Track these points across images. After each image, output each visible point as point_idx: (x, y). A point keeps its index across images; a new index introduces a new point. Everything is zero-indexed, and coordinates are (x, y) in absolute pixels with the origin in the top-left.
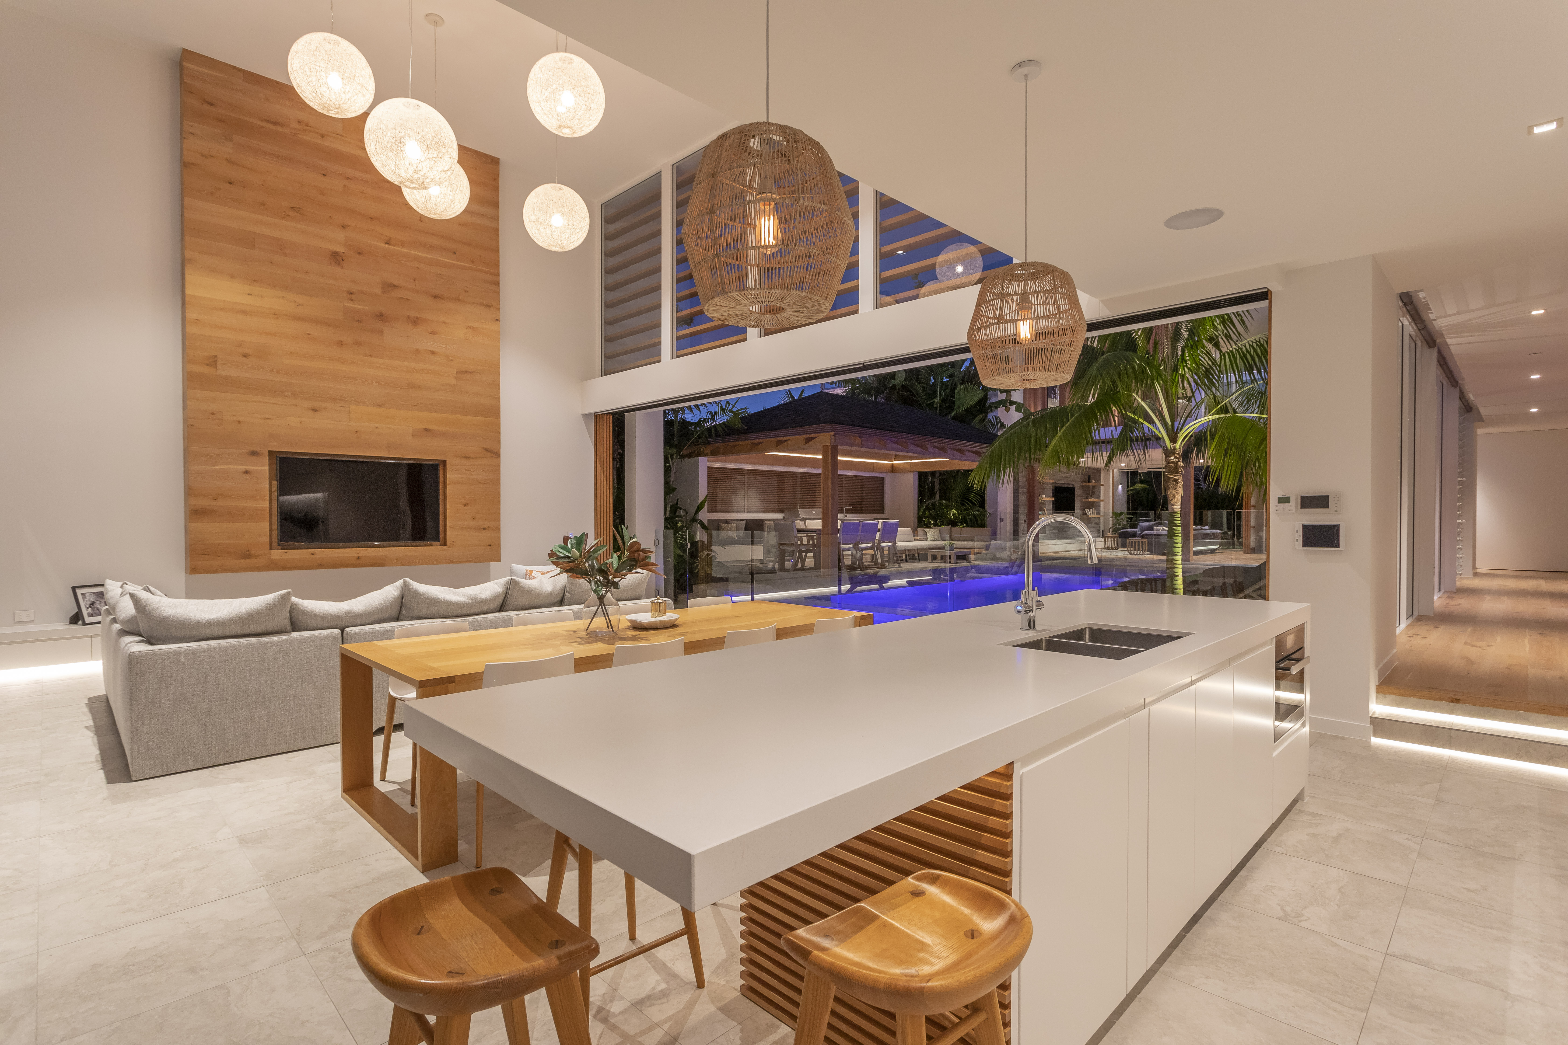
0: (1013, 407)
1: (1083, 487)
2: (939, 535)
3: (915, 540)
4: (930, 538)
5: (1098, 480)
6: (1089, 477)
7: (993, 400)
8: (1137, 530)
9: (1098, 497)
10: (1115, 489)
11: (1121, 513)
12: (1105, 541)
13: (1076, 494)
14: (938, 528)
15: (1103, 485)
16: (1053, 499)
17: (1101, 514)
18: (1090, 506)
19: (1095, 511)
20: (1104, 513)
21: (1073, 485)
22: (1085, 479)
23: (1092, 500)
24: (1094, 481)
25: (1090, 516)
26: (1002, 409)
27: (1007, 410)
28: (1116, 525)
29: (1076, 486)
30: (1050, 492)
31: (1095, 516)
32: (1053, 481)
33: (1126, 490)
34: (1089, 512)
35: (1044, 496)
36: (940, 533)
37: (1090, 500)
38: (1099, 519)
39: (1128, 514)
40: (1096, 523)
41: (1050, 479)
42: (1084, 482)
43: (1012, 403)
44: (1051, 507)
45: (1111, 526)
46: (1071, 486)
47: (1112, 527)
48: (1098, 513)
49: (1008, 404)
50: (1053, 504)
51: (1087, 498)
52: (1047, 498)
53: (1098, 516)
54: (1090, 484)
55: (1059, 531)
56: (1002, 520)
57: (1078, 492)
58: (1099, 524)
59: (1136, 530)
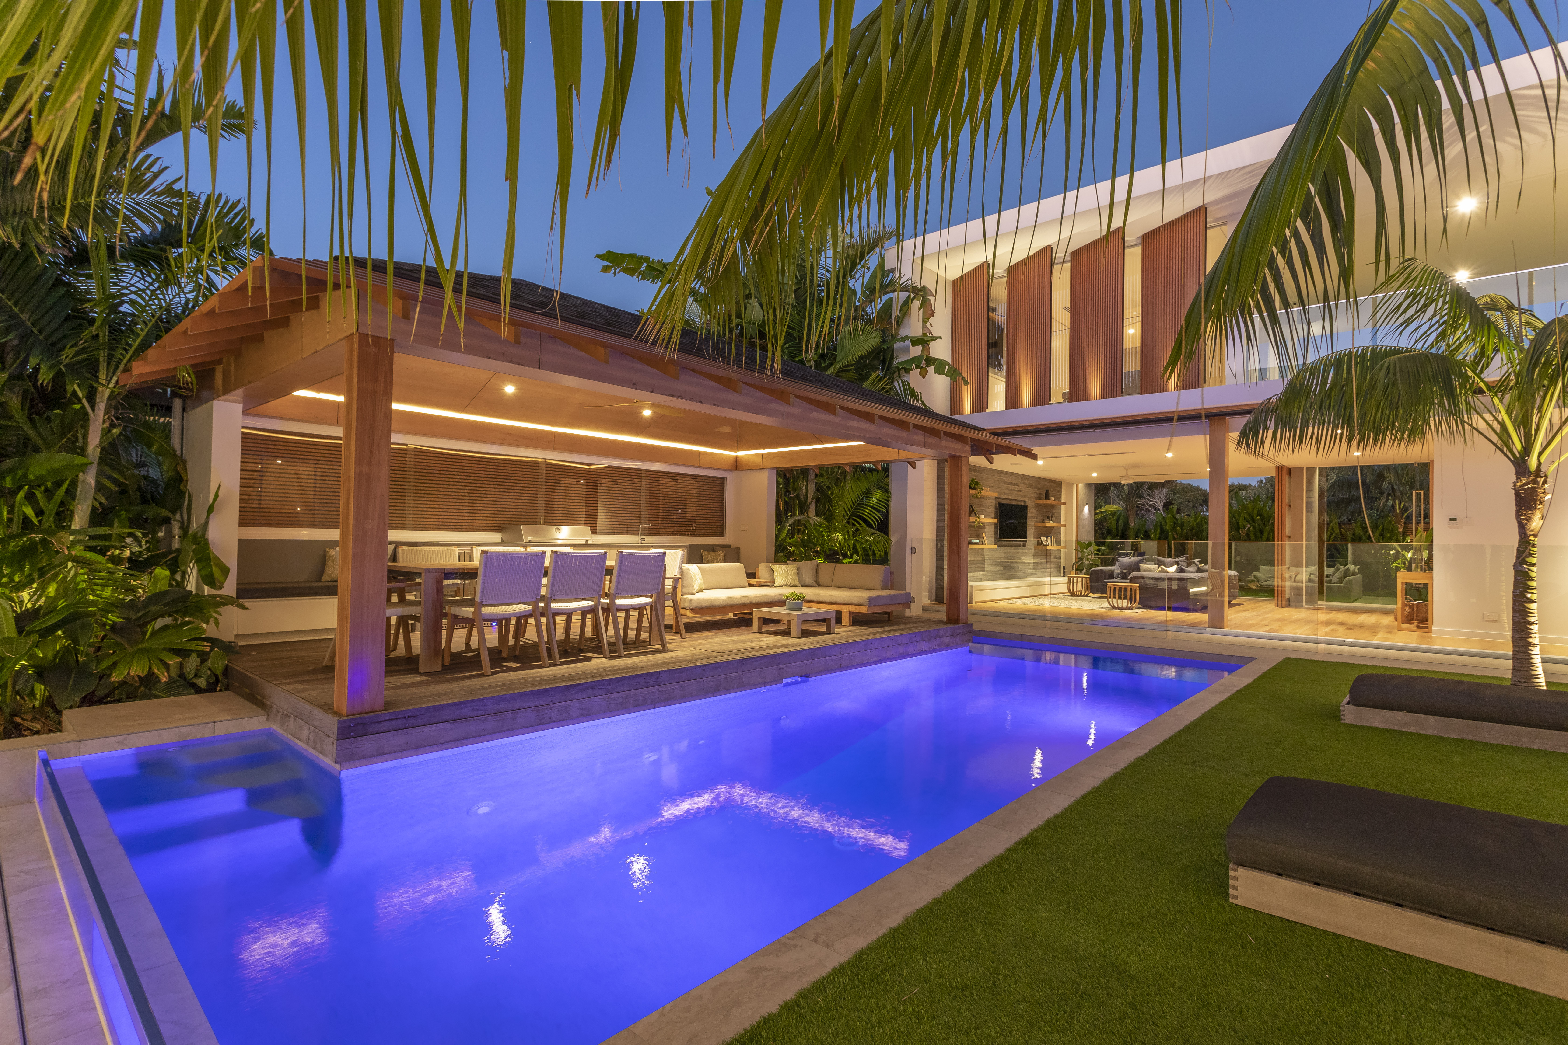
0: (931, 369)
1: (1038, 506)
2: (795, 577)
3: (751, 585)
4: (778, 581)
5: (1058, 498)
6: (1047, 491)
7: (903, 358)
8: (1115, 569)
9: (1058, 520)
10: (1079, 511)
11: (1090, 544)
12: (1069, 583)
13: (1029, 515)
14: (796, 564)
15: (1065, 504)
16: (996, 521)
17: (1062, 544)
18: (1049, 532)
19: (1053, 539)
20: (1066, 541)
21: (1025, 502)
22: (1041, 494)
23: (1050, 524)
24: (1053, 498)
25: (1048, 547)
26: (914, 374)
27: (923, 374)
28: (1081, 559)
29: (1030, 504)
30: (992, 510)
31: (1054, 547)
32: (996, 495)
33: (1093, 512)
34: (1047, 542)
35: (983, 516)
36: (799, 573)
37: (1048, 524)
38: (1059, 550)
39: (1098, 544)
40: (1055, 557)
41: (991, 491)
42: (1040, 498)
43: (930, 361)
44: (993, 533)
45: (1074, 561)
46: (1022, 504)
47: (1077, 562)
48: (1058, 543)
49: (924, 362)
50: (996, 528)
51: (1043, 521)
52: (988, 519)
53: (1058, 547)
54: (1048, 502)
55: (1005, 567)
56: (913, 551)
57: (1031, 513)
58: (1060, 558)
59: (1113, 568)
